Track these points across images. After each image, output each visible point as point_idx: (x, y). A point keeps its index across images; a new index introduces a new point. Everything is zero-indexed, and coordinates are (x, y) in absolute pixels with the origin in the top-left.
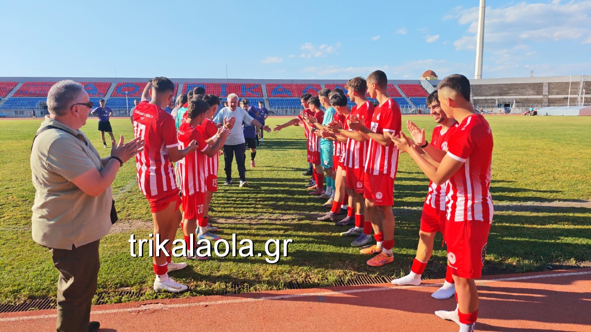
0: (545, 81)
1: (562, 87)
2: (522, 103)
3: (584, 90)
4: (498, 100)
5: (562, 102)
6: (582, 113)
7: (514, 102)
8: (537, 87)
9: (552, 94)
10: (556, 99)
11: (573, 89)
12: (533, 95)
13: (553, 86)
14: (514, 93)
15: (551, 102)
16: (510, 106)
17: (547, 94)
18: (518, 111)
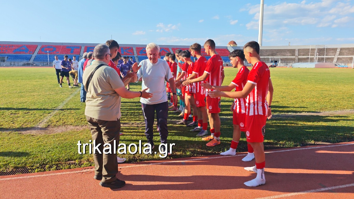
0: (297, 48)
1: (306, 52)
2: (284, 60)
3: (318, 53)
4: (271, 58)
5: (305, 60)
6: (317, 66)
7: (280, 60)
8: (292, 52)
9: (300, 56)
10: (302, 58)
11: (312, 53)
12: (290, 56)
13: (301, 51)
14: (279, 55)
15: (300, 60)
16: (278, 62)
17: (298, 55)
18: (282, 65)
